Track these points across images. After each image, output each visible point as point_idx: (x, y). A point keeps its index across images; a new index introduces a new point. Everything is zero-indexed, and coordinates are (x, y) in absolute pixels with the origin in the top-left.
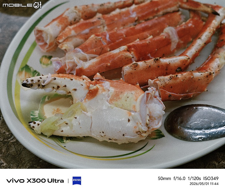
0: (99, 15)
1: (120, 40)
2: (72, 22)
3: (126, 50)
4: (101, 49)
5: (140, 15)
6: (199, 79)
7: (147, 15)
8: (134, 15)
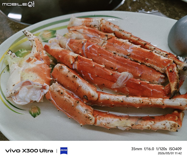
0: (113, 35)
1: (95, 55)
2: (91, 26)
3: (74, 57)
4: (78, 49)
5: (133, 54)
6: (79, 113)
7: (137, 57)
8: (129, 51)
